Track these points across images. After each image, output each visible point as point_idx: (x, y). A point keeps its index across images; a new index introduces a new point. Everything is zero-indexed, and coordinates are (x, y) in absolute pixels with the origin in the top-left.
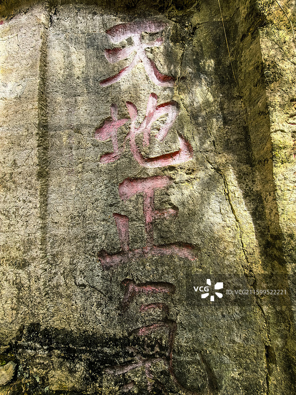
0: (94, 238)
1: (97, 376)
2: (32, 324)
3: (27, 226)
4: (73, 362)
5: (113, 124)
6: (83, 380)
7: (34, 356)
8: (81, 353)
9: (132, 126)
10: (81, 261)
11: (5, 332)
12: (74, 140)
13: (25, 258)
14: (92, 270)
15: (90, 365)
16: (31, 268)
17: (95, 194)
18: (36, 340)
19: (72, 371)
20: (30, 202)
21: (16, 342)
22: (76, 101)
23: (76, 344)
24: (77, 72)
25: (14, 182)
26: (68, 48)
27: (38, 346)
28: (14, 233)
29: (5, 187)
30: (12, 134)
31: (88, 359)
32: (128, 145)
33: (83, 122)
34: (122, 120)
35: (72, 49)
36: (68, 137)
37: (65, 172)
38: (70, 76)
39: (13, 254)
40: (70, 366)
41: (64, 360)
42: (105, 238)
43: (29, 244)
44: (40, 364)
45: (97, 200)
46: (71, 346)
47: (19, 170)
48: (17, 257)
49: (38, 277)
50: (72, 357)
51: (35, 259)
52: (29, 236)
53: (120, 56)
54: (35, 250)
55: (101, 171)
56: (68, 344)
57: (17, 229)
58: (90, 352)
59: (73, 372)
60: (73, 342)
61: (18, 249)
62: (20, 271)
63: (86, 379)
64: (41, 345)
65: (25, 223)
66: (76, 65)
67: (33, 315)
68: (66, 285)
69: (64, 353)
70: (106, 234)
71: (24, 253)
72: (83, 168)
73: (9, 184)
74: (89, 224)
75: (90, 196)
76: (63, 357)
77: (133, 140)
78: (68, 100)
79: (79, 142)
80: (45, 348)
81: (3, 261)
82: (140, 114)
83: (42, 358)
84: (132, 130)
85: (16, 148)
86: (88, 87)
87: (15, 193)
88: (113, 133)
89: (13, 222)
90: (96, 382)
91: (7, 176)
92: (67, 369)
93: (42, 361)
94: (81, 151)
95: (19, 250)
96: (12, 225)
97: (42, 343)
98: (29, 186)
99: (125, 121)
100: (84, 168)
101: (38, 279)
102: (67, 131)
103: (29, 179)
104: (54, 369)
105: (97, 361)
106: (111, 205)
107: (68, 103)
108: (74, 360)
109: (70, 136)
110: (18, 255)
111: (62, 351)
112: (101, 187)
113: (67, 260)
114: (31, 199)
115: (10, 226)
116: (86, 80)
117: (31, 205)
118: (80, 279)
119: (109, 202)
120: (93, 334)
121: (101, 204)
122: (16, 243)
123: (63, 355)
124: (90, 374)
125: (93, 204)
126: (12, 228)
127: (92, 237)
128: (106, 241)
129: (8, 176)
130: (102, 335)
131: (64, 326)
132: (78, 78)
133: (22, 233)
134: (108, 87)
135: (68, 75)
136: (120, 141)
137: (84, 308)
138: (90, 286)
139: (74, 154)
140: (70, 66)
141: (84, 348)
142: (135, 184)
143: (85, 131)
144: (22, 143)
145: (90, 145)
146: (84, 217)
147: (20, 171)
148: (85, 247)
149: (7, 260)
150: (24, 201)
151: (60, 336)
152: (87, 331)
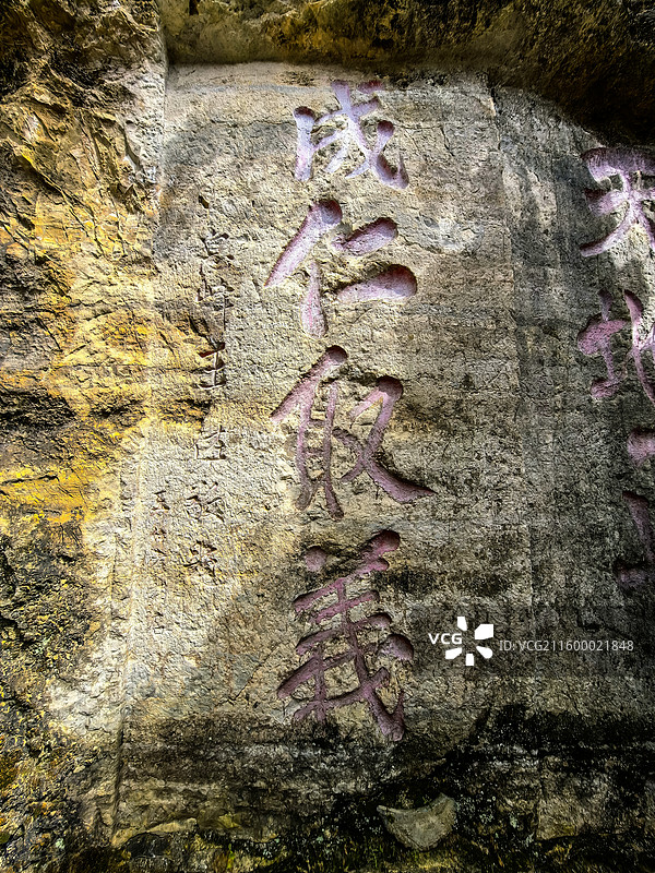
0: (602, 536)
1: (636, 796)
2: (508, 708)
3: (501, 509)
4: (588, 776)
5: (601, 326)
6: (606, 807)
7: (508, 774)
8: (603, 757)
9: (635, 334)
10: (585, 579)
11: (444, 729)
12: (544, 348)
13: (497, 573)
14: (606, 597)
15: (620, 779)
16: (512, 594)
17: (589, 453)
18: (515, 739)
19: (583, 795)
20: (504, 461)
21: (467, 749)
22: (545, 274)
23: (592, 741)
24: (544, 221)
25: (467, 420)
26: (526, 174)
27: (520, 750)
28: (467, 523)
29: (444, 427)
30: (460, 325)
31: (615, 767)
32: (631, 368)
33: (560, 316)
34: (616, 322)
35: (532, 176)
36: (536, 341)
37: (534, 407)
38: (532, 225)
39: (467, 566)
40: (582, 784)
41: (568, 775)
42: (621, 536)
43: (503, 546)
44: (521, 788)
45: (594, 465)
46: (583, 746)
47: (478, 396)
48: (476, 572)
49: (527, 610)
50: (584, 766)
51: (519, 575)
52: (505, 529)
53: (602, 204)
54: (520, 558)
55: (596, 412)
56: (575, 743)
57: (476, 515)
58: (619, 753)
59: (586, 795)
60: (587, 735)
61: (481, 556)
62: (486, 601)
63: (612, 804)
64: (525, 748)
65: (494, 504)
66: (541, 208)
67: (513, 687)
68: (564, 626)
69: (569, 762)
70: (620, 530)
71: (493, 563)
72: (565, 402)
73: (452, 422)
74: (588, 508)
75: (582, 456)
76: (565, 770)
77: (638, 361)
78: (532, 270)
79: (555, 354)
80: (535, 752)
81: (443, 580)
82: (648, 316)
83: (527, 774)
84: (635, 341)
85: (471, 352)
86: (563, 253)
87: (468, 442)
88: (603, 344)
89: (464, 500)
90: (635, 808)
91: (449, 406)
92: (574, 792)
93: (525, 783)
94: (562, 370)
95: (483, 558)
96: (463, 506)
97: (528, 743)
98: (499, 431)
99: (620, 325)
100: (565, 404)
101: (527, 614)
102: (533, 329)
103: (500, 416)
104: (546, 796)
105: (635, 769)
106: (619, 477)
107: (532, 276)
108: (588, 772)
109: (538, 340)
110: (480, 567)
111: (563, 757)
112: (597, 440)
113: (560, 578)
114: (506, 455)
115: (456, 508)
116: (559, 238)
117: (506, 468)
118: (587, 613)
119: (616, 469)
120: (624, 719)
121: (601, 471)
122: (473, 542)
123: (565, 764)
124: (622, 795)
125: (588, 472)
126: (463, 512)
127: (598, 534)
128: (622, 543)
129: (451, 407)
130: (642, 719)
131: (564, 708)
132: (546, 232)
133: (489, 523)
134: (591, 258)
135: (529, 223)
136: (617, 359)
137: (601, 670)
138: (606, 627)
139: (548, 374)
140: (531, 207)
141: (606, 746)
142: (642, 440)
143: (565, 333)
144: (484, 344)
145: (572, 361)
146: (577, 495)
147: (480, 398)
148: (589, 553)
149: (454, 579)
150: (489, 459)
151: (559, 728)
152: (611, 714)
